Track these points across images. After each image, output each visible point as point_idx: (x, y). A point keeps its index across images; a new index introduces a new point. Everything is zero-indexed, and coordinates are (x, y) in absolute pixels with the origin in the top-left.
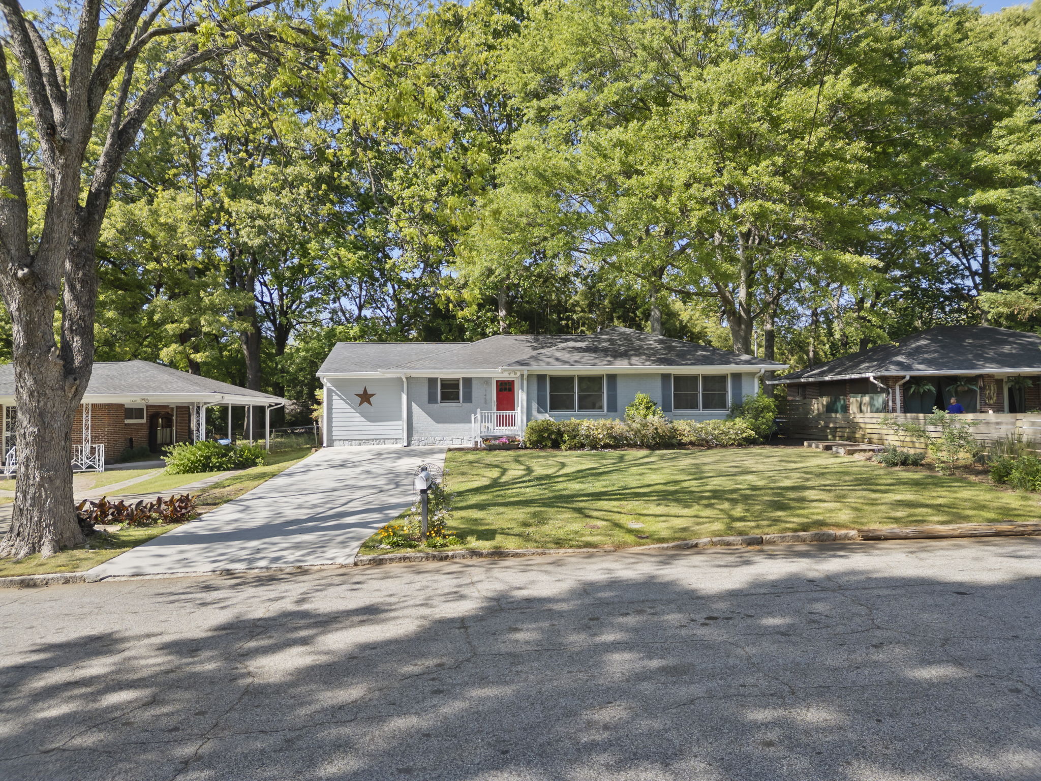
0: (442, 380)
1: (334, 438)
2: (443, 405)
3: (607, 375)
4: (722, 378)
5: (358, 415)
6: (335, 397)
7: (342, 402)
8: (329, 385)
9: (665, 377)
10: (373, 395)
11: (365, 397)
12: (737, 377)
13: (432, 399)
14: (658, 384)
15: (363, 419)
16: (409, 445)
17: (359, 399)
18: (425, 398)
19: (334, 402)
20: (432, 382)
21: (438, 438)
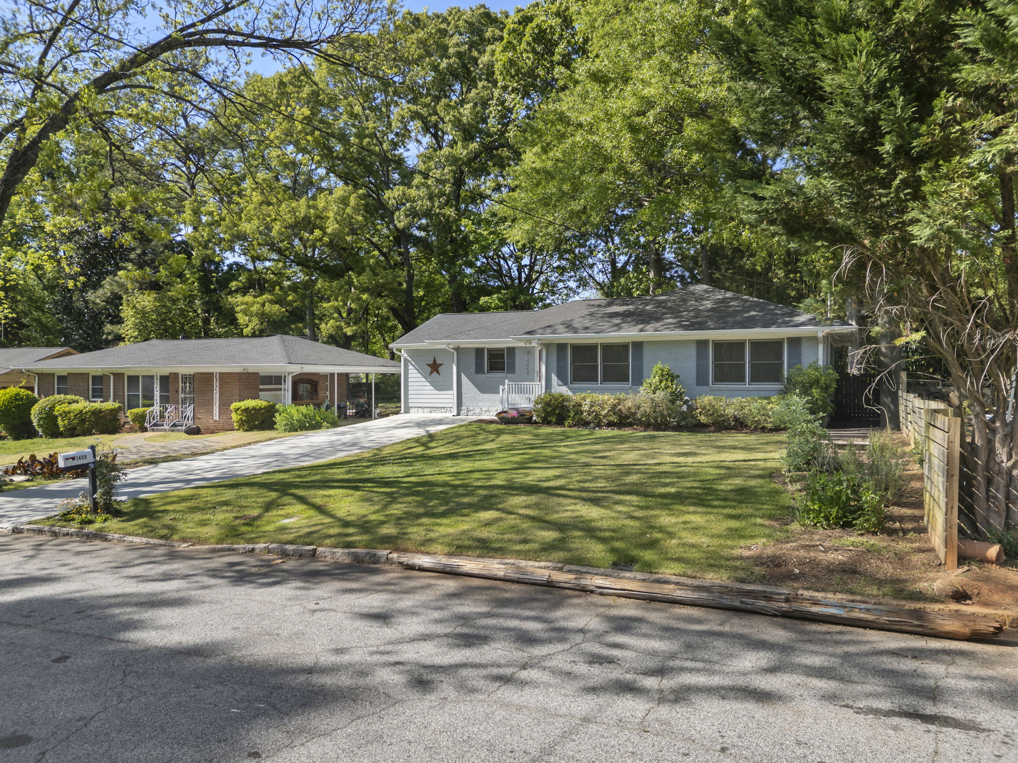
0: (489, 350)
1: (410, 405)
2: (489, 375)
3: (633, 343)
4: (777, 345)
5: (428, 384)
6: (410, 367)
7: (416, 371)
8: (406, 355)
9: (702, 344)
10: (441, 365)
11: (435, 367)
12: (795, 342)
13: (479, 369)
14: (693, 352)
15: (432, 388)
16: (458, 414)
17: (430, 369)
18: (473, 369)
19: (410, 371)
20: (479, 352)
21: (484, 409)
